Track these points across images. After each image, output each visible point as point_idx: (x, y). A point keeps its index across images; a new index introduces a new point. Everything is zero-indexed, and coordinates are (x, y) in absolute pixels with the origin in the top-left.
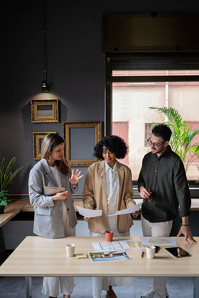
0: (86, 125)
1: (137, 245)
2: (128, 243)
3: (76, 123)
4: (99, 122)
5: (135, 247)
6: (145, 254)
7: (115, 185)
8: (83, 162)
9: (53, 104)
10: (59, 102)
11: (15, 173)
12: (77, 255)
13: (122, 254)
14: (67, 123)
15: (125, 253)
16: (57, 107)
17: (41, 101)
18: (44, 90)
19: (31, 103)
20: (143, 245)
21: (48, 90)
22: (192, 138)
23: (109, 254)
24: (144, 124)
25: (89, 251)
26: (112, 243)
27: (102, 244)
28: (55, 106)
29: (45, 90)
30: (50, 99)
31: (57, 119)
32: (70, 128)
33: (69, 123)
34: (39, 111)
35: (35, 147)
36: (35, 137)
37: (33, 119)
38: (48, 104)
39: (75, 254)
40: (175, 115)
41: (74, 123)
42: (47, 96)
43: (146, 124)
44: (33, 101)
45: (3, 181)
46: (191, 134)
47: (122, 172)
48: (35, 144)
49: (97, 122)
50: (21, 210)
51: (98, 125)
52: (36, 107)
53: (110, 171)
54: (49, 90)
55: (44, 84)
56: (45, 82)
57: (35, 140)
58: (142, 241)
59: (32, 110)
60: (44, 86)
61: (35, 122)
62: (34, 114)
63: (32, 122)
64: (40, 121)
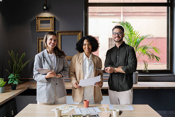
0: (72, 33)
1: (106, 109)
2: (100, 109)
3: (65, 32)
4: (80, 31)
5: (104, 111)
6: (112, 115)
7: (91, 69)
8: (70, 57)
9: (50, 19)
10: (55, 18)
11: (25, 64)
12: (63, 116)
13: (95, 115)
14: (59, 32)
15: (98, 115)
16: (53, 21)
17: (41, 17)
18: (44, 11)
20: (110, 110)
22: (139, 42)
23: (86, 116)
24: (108, 39)
25: (71, 113)
26: (88, 108)
27: (82, 109)
28: (52, 21)
29: (46, 11)
30: (48, 16)
31: (53, 29)
32: (61, 35)
33: (61, 32)
34: (41, 24)
35: (39, 47)
36: (39, 41)
37: (38, 29)
38: (48, 19)
39: (62, 115)
40: (129, 27)
41: (64, 32)
42: (47, 15)
43: (109, 39)
44: (38, 18)
45: (17, 69)
46: (139, 39)
47: (95, 60)
48: (39, 45)
49: (79, 32)
50: (28, 88)
51: (80, 33)
52: (39, 21)
53: (87, 59)
54: (48, 11)
55: (45, 6)
56: (46, 5)
57: (39, 43)
58: (109, 107)
59: (37, 23)
60: (45, 8)
61: (39, 31)
62: (38, 26)
63: (37, 31)
64: (42, 31)
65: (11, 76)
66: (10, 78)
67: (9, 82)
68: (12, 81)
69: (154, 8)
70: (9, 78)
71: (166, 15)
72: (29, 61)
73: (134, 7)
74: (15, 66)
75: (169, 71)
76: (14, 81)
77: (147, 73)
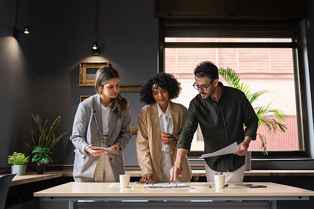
3: (127, 87)
10: (110, 65)
17: (91, 64)
18: (94, 53)
19: (81, 65)
21: (98, 53)
30: (100, 62)
34: (88, 74)
37: (81, 83)
38: (98, 67)
40: (232, 77)
41: (125, 87)
44: (82, 64)
45: (45, 144)
47: (176, 115)
52: (85, 70)
55: (95, 45)
56: (96, 43)
59: (80, 73)
60: (95, 48)
61: (84, 85)
62: (82, 77)
63: (80, 85)
64: (89, 85)
65: (37, 150)
66: (35, 153)
67: (33, 160)
68: (39, 158)
69: (271, 51)
70: (33, 152)
71: (292, 79)
72: (65, 133)
73: (237, 49)
74: (42, 139)
75: (304, 153)
76: (41, 159)
77: (266, 157)
